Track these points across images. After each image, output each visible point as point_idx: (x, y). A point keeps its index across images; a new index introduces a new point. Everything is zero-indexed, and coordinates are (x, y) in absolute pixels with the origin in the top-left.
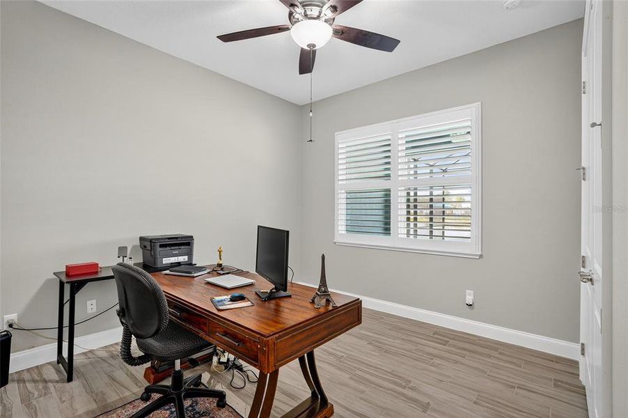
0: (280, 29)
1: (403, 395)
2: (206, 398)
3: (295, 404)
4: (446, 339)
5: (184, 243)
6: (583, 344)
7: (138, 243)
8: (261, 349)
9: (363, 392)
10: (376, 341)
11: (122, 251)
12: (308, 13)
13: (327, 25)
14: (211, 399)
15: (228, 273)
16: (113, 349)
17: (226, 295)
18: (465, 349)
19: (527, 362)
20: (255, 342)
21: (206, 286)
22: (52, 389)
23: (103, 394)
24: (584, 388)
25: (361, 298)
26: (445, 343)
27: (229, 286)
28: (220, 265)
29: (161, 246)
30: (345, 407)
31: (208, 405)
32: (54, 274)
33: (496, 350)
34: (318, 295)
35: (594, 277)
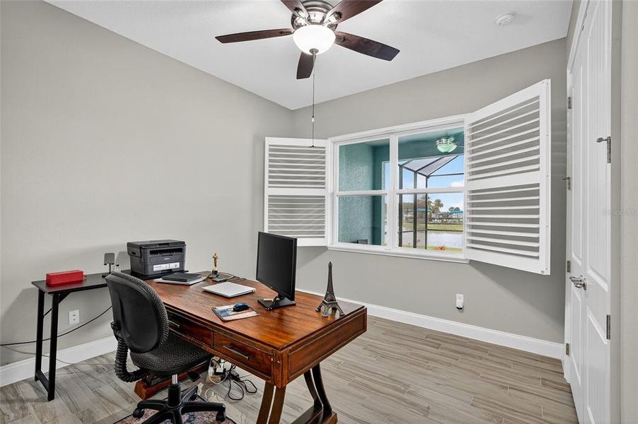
0: (282, 33)
1: (404, 400)
2: (203, 412)
3: (299, 415)
4: (439, 342)
5: (176, 250)
6: (568, 345)
7: (125, 249)
8: (275, 363)
9: (363, 398)
10: (371, 346)
11: (109, 258)
12: (312, 18)
13: (330, 31)
14: (209, 413)
15: (225, 281)
16: (99, 362)
17: (228, 304)
18: (456, 352)
19: (516, 363)
20: (267, 355)
21: (204, 295)
22: (31, 409)
23: (90, 412)
24: (569, 386)
25: (366, 305)
26: (438, 346)
27: (230, 294)
28: (215, 272)
29: (152, 253)
30: (347, 415)
31: (207, 419)
32: (32, 283)
33: (486, 351)
34: (325, 303)
35: (587, 282)
